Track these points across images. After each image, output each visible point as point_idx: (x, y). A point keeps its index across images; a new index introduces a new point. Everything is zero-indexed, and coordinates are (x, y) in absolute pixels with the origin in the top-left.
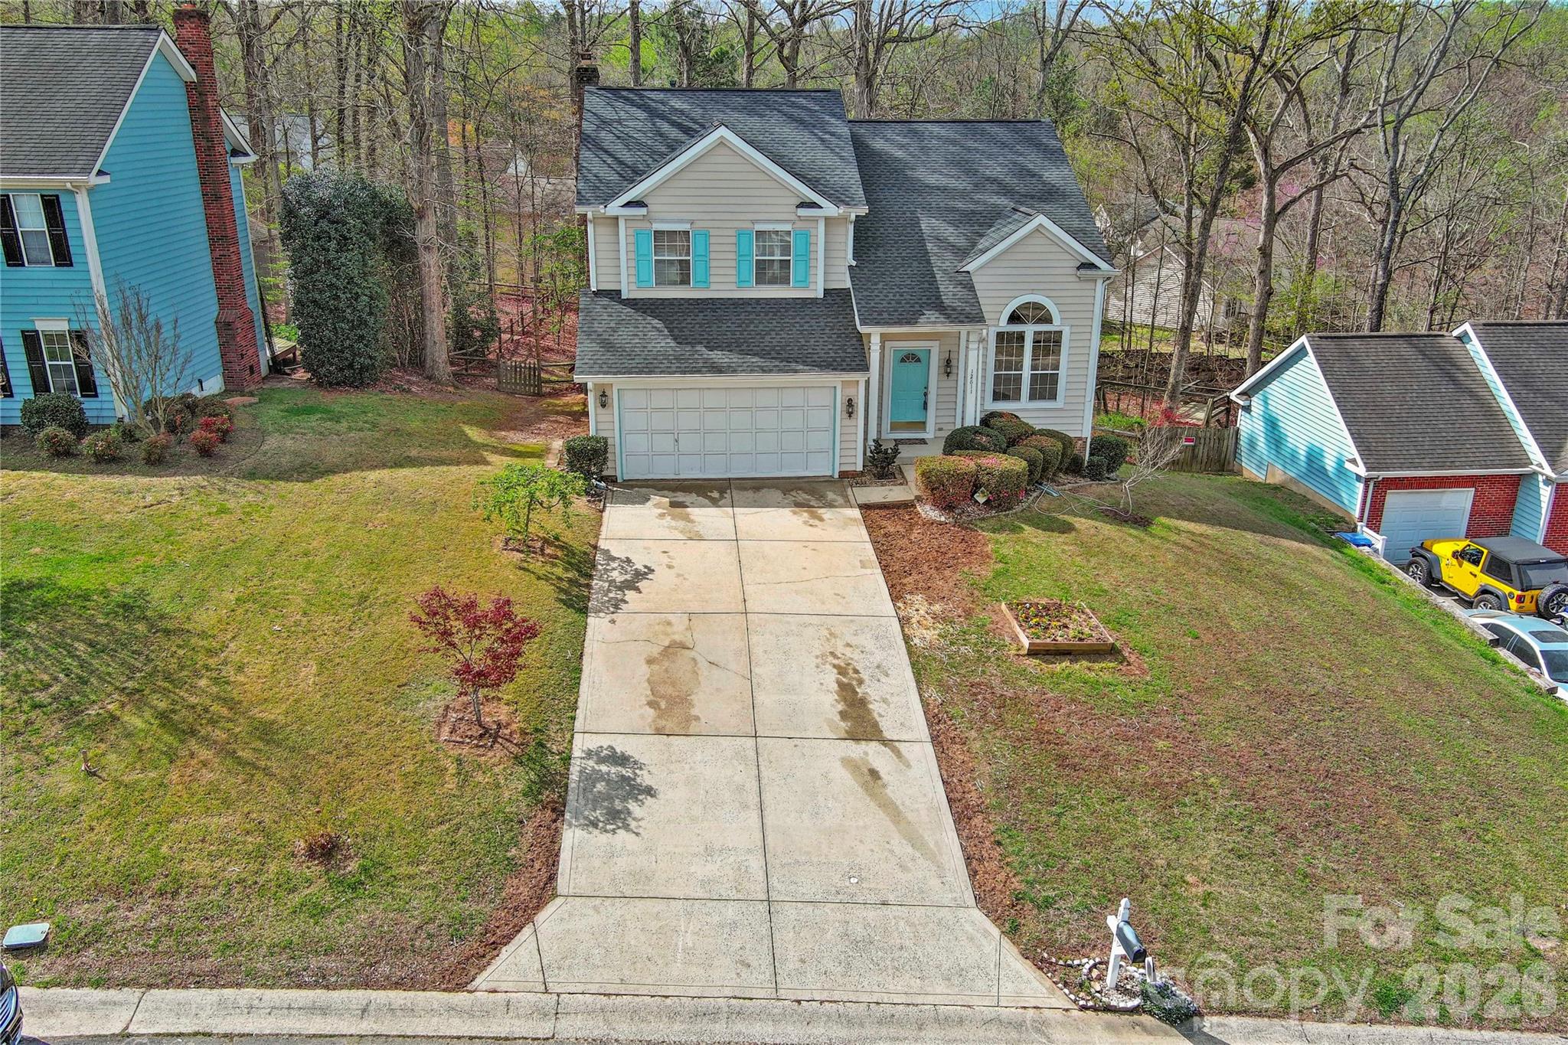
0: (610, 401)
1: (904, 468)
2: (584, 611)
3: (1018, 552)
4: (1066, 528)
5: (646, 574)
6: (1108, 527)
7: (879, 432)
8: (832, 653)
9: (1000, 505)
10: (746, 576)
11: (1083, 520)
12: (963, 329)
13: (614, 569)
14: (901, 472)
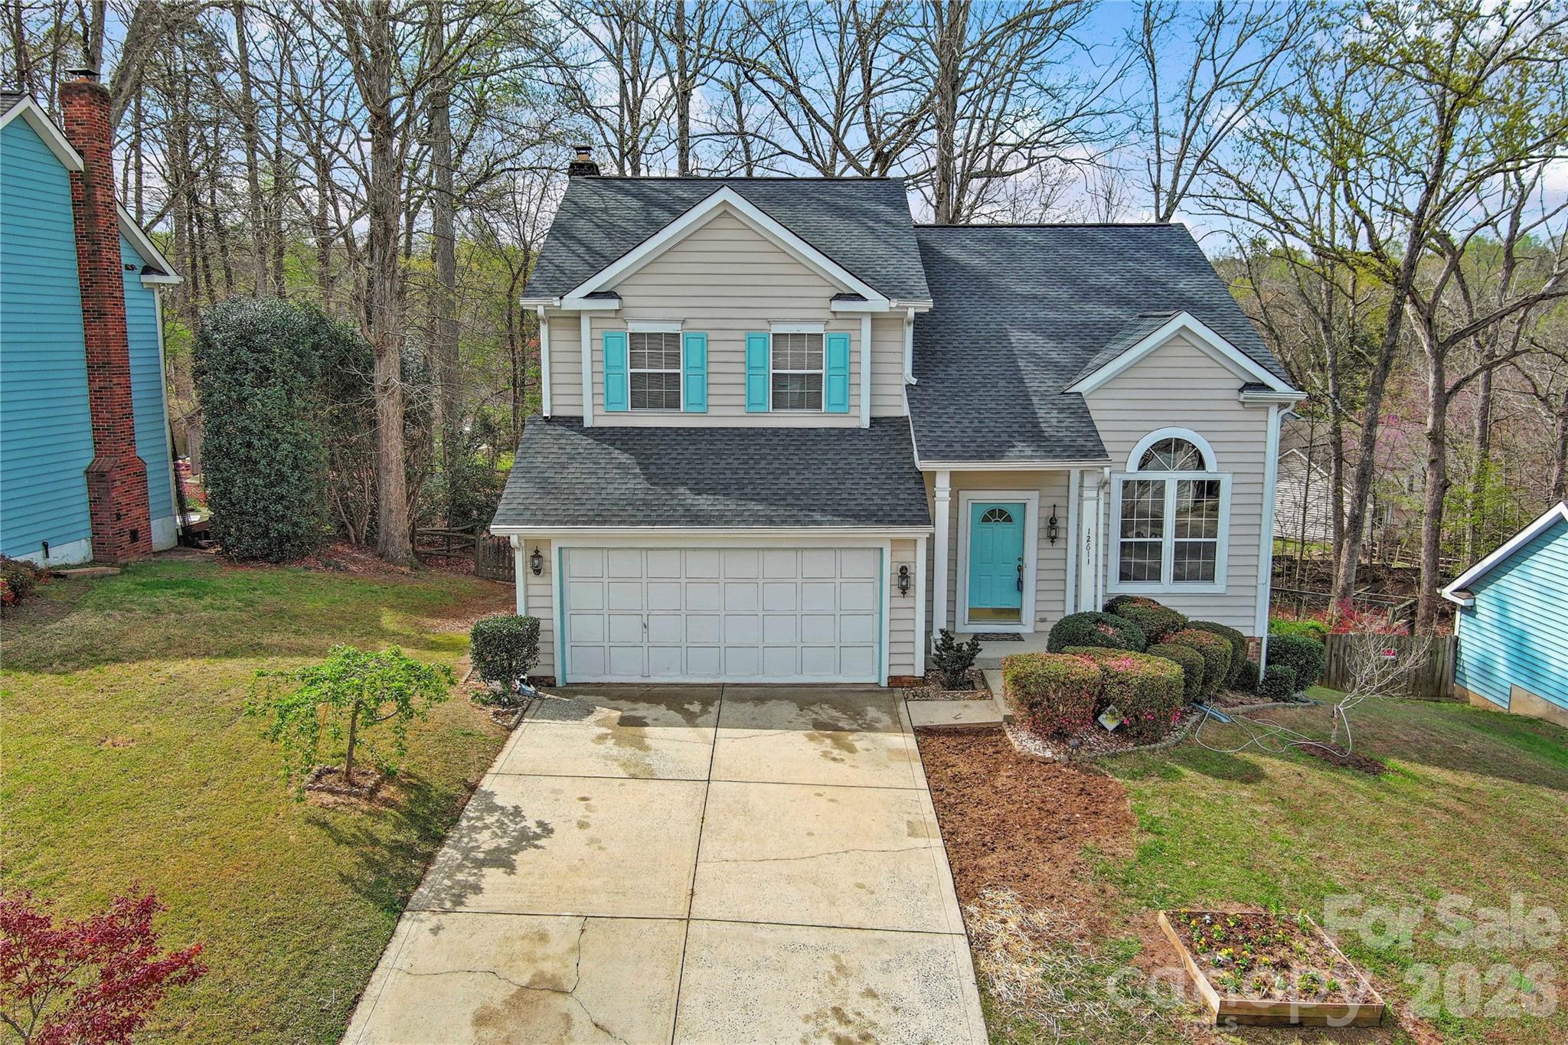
0: (546, 565)
1: (988, 674)
2: (397, 908)
3: (1176, 814)
4: (1251, 775)
5: (537, 837)
6: (1318, 774)
7: (951, 621)
8: (837, 1011)
9: (1140, 733)
10: (706, 846)
11: (1277, 762)
12: (1074, 467)
13: (486, 827)
14: (984, 680)
